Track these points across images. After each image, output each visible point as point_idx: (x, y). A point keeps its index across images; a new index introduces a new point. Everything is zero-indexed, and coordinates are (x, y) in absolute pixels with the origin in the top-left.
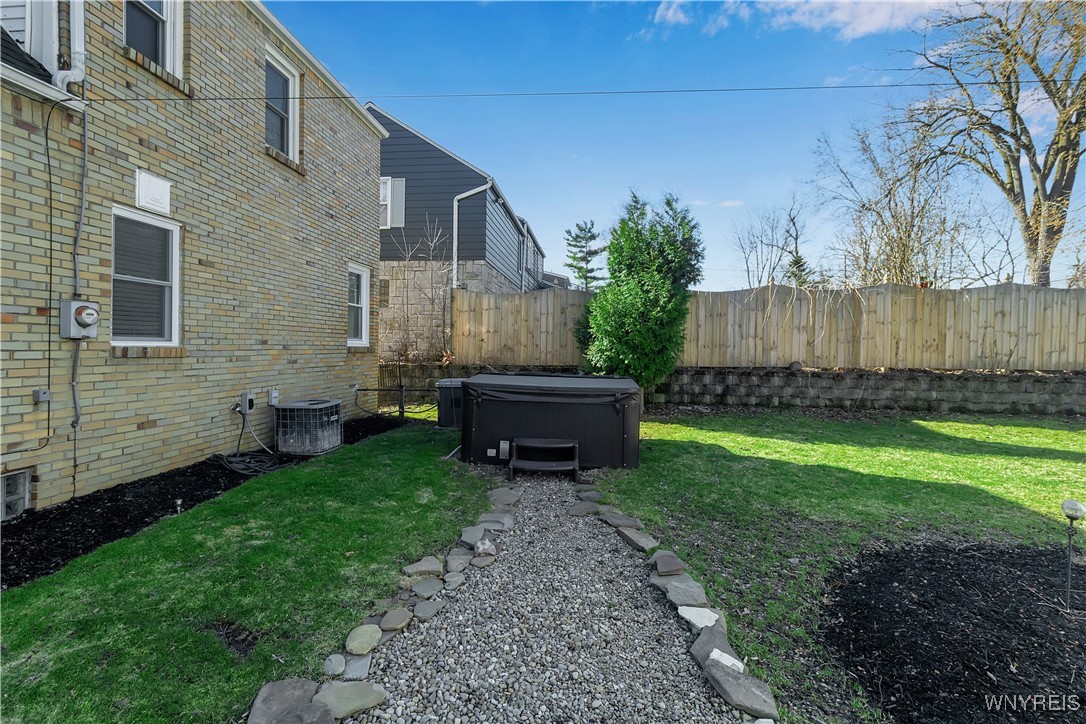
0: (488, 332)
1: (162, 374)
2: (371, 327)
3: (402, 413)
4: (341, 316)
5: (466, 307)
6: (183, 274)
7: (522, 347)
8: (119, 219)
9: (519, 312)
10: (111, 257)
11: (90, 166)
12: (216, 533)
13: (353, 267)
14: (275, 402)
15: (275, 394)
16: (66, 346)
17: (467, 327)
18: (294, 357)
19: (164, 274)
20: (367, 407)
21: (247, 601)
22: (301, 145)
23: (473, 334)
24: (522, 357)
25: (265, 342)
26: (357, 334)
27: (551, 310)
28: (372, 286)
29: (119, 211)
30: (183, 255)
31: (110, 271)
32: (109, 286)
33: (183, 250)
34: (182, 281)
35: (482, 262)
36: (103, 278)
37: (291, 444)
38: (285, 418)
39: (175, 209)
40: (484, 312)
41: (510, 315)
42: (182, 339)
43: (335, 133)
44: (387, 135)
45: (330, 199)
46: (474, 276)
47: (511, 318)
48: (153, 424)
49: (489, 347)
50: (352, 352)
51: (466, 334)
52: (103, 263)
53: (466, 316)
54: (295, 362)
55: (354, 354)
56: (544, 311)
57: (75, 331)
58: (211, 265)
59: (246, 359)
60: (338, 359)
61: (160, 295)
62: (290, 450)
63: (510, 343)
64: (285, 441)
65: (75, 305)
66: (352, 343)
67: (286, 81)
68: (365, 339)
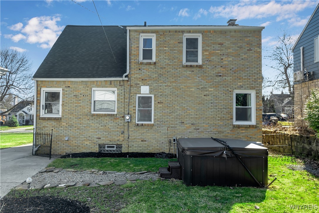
1: (148, 130)
2: (257, 116)
6: (154, 106)
8: (139, 97)
10: (136, 105)
11: (132, 89)
13: (239, 91)
16: (127, 123)
19: (151, 107)
22: (202, 57)
25: (183, 123)
28: (257, 98)
29: (138, 95)
30: (154, 102)
33: (154, 100)
34: (154, 108)
36: (134, 110)
39: (151, 92)
42: (154, 122)
43: (221, 44)
45: (219, 70)
48: (145, 141)
50: (237, 127)
52: (134, 107)
54: (198, 129)
55: (239, 128)
58: (162, 103)
59: (175, 127)
61: (150, 112)
65: (127, 115)
67: (196, 40)
68: (253, 121)
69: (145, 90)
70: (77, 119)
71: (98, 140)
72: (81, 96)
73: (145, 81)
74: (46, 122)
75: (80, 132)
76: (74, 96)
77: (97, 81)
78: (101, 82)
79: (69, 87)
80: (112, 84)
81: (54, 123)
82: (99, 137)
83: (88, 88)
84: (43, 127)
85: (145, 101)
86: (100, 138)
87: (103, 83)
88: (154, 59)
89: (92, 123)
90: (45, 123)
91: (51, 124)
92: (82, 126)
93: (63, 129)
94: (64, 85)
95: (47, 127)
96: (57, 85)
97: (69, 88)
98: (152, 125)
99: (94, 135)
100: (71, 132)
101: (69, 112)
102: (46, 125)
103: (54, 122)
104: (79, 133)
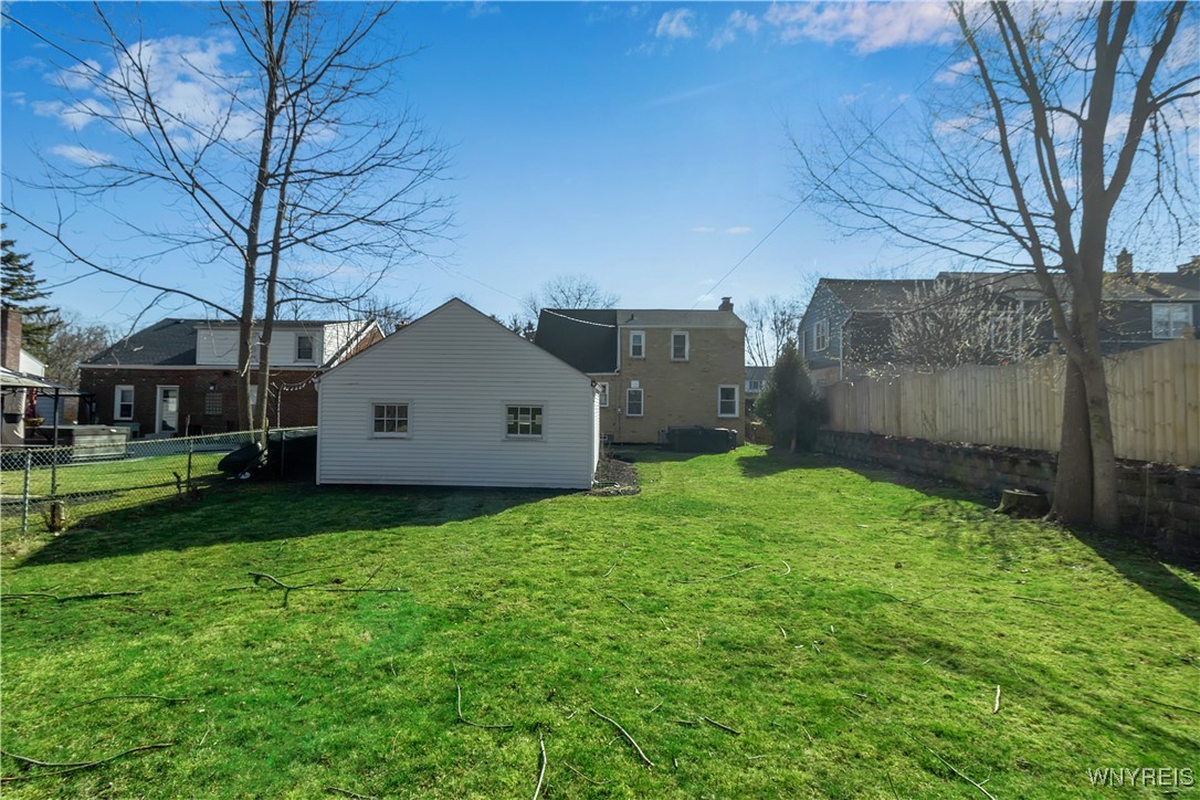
4: (713, 406)
6: (644, 400)
13: (725, 386)
19: (640, 400)
22: (689, 353)
25: (671, 415)
29: (629, 389)
30: (644, 396)
43: (708, 341)
45: (705, 366)
55: (723, 420)
58: (651, 396)
59: (664, 419)
66: (724, 415)
67: (684, 336)
68: (737, 415)
69: (635, 384)
73: (635, 376)
80: (604, 378)
85: (635, 396)
88: (643, 355)
98: (642, 418)
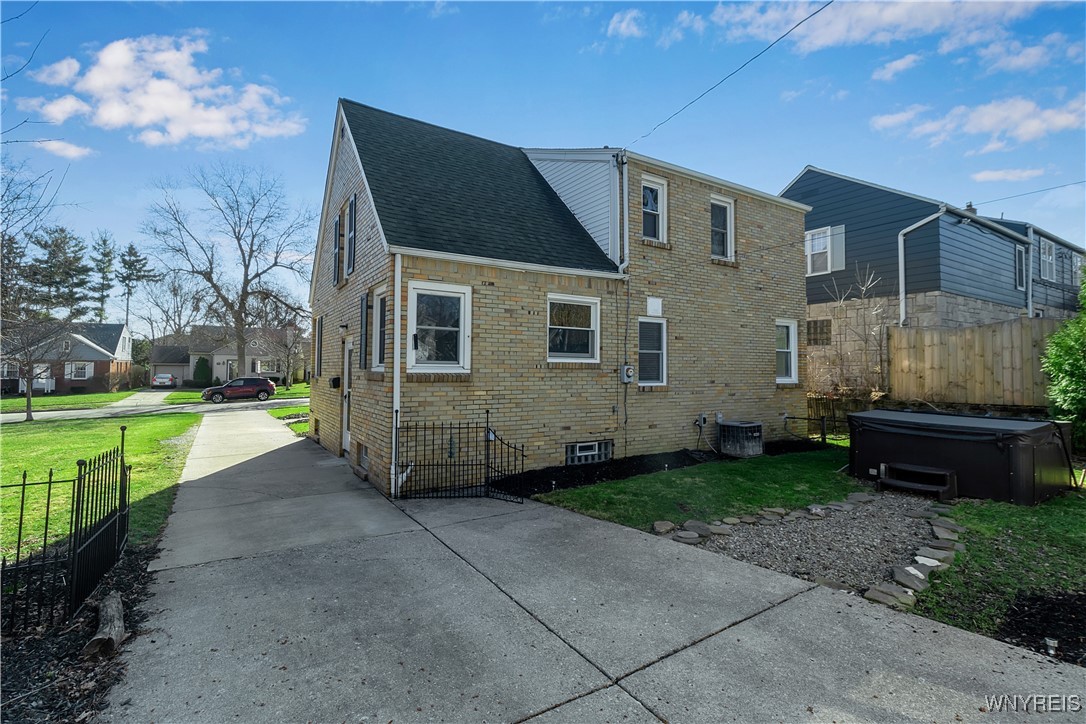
0: (932, 368)
1: (659, 400)
2: (799, 367)
3: (824, 439)
4: (770, 361)
5: (904, 344)
6: (668, 346)
7: (978, 385)
8: (641, 323)
9: (971, 347)
10: (638, 343)
11: (631, 302)
12: (681, 479)
13: (780, 321)
14: (720, 421)
15: (720, 416)
16: (623, 386)
17: (906, 363)
18: (733, 392)
19: (660, 348)
20: (797, 432)
21: (689, 501)
22: (736, 247)
23: (913, 370)
24: (977, 396)
25: (713, 382)
26: (788, 373)
27: (1017, 343)
28: (799, 334)
29: (641, 319)
30: (668, 336)
31: (637, 350)
32: (637, 357)
33: (668, 332)
34: (668, 350)
35: (937, 293)
36: (635, 353)
37: (729, 449)
38: (725, 432)
39: (664, 312)
40: (926, 349)
41: (959, 349)
42: (668, 383)
43: (761, 227)
44: (810, 209)
45: (759, 277)
46: (926, 308)
47: (961, 354)
48: (655, 426)
49: (933, 383)
50: (781, 387)
51: (906, 370)
52: (635, 346)
53: (904, 353)
54: (734, 395)
55: (783, 389)
56: (1007, 344)
57: (626, 380)
58: (681, 338)
59: (702, 392)
60: (769, 393)
61: (658, 358)
62: (728, 452)
63: (960, 380)
64: (725, 446)
65: (626, 367)
66: (780, 380)
68: (794, 377)
69: (654, 307)
70: (514, 379)
71: (563, 432)
72: (522, 312)
73: (655, 287)
74: (428, 389)
75: (522, 414)
76: (506, 311)
77: (560, 276)
78: (569, 277)
79: (492, 284)
80: (593, 286)
81: (450, 391)
82: (568, 425)
83: (539, 293)
84: (419, 406)
85: (651, 334)
86: (568, 428)
87: (573, 281)
88: (663, 238)
89: (551, 389)
90: (425, 393)
91: (444, 394)
92: (526, 396)
93: (477, 407)
94: (479, 278)
95: (431, 404)
96: (459, 276)
97: (491, 287)
98: (668, 390)
99: (555, 421)
100: (498, 415)
101: (492, 357)
102: (428, 399)
103: (452, 389)
104: (519, 418)
